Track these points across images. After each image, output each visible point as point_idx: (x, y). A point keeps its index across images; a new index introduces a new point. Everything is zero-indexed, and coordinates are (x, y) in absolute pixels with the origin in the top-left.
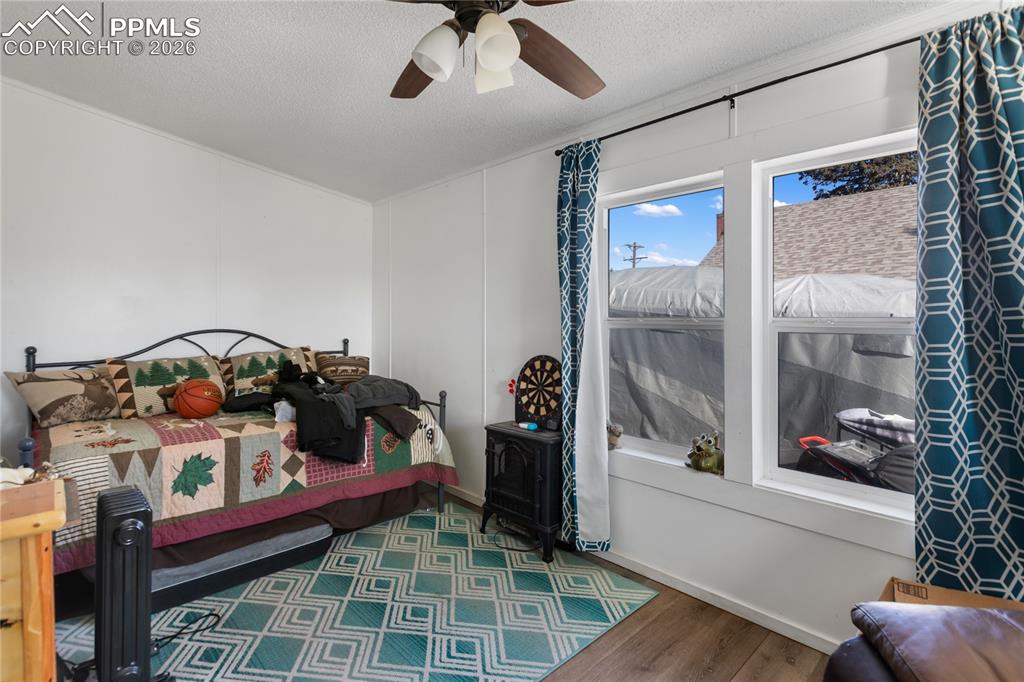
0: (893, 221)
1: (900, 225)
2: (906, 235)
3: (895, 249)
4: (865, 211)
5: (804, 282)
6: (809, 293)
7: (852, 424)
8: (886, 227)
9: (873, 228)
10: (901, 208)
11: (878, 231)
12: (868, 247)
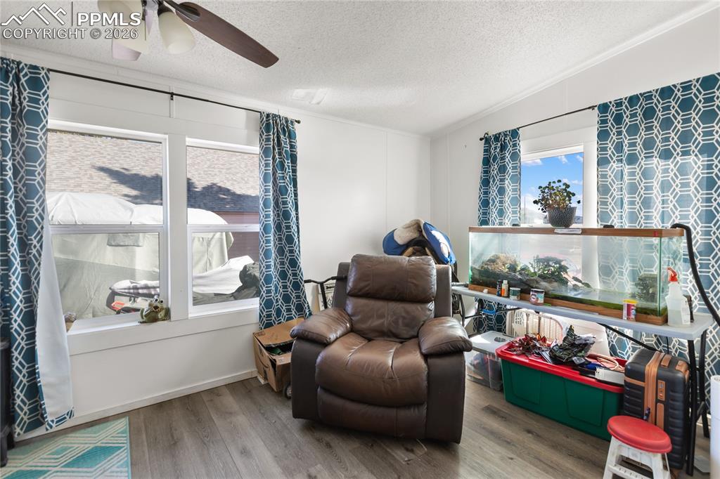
0: (83, 159)
1: (89, 162)
2: (94, 170)
3: (89, 178)
4: (60, 147)
5: (64, 198)
6: (70, 206)
7: (123, 291)
8: (78, 162)
9: (69, 161)
10: (86, 151)
11: (74, 164)
12: (68, 174)
